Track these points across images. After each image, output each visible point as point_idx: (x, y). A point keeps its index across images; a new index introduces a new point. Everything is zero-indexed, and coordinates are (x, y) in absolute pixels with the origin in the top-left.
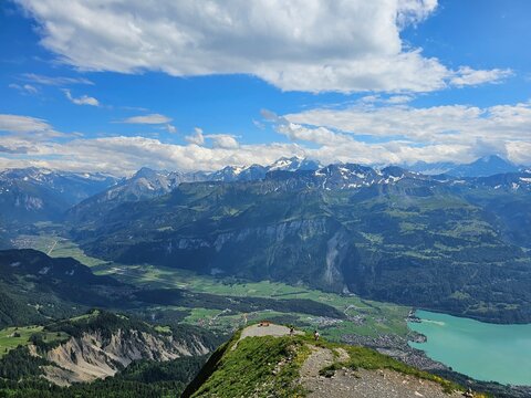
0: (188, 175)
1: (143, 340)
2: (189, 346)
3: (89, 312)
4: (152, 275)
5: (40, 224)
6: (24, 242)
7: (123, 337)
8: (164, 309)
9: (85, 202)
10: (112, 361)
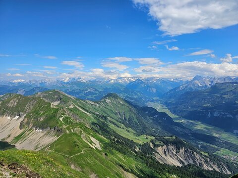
0: (221, 78)
1: (194, 155)
2: (218, 166)
3: (171, 137)
4: (200, 127)
5: (155, 98)
6: (150, 104)
7: (185, 151)
8: (205, 144)
9: (171, 90)
10: (180, 160)
